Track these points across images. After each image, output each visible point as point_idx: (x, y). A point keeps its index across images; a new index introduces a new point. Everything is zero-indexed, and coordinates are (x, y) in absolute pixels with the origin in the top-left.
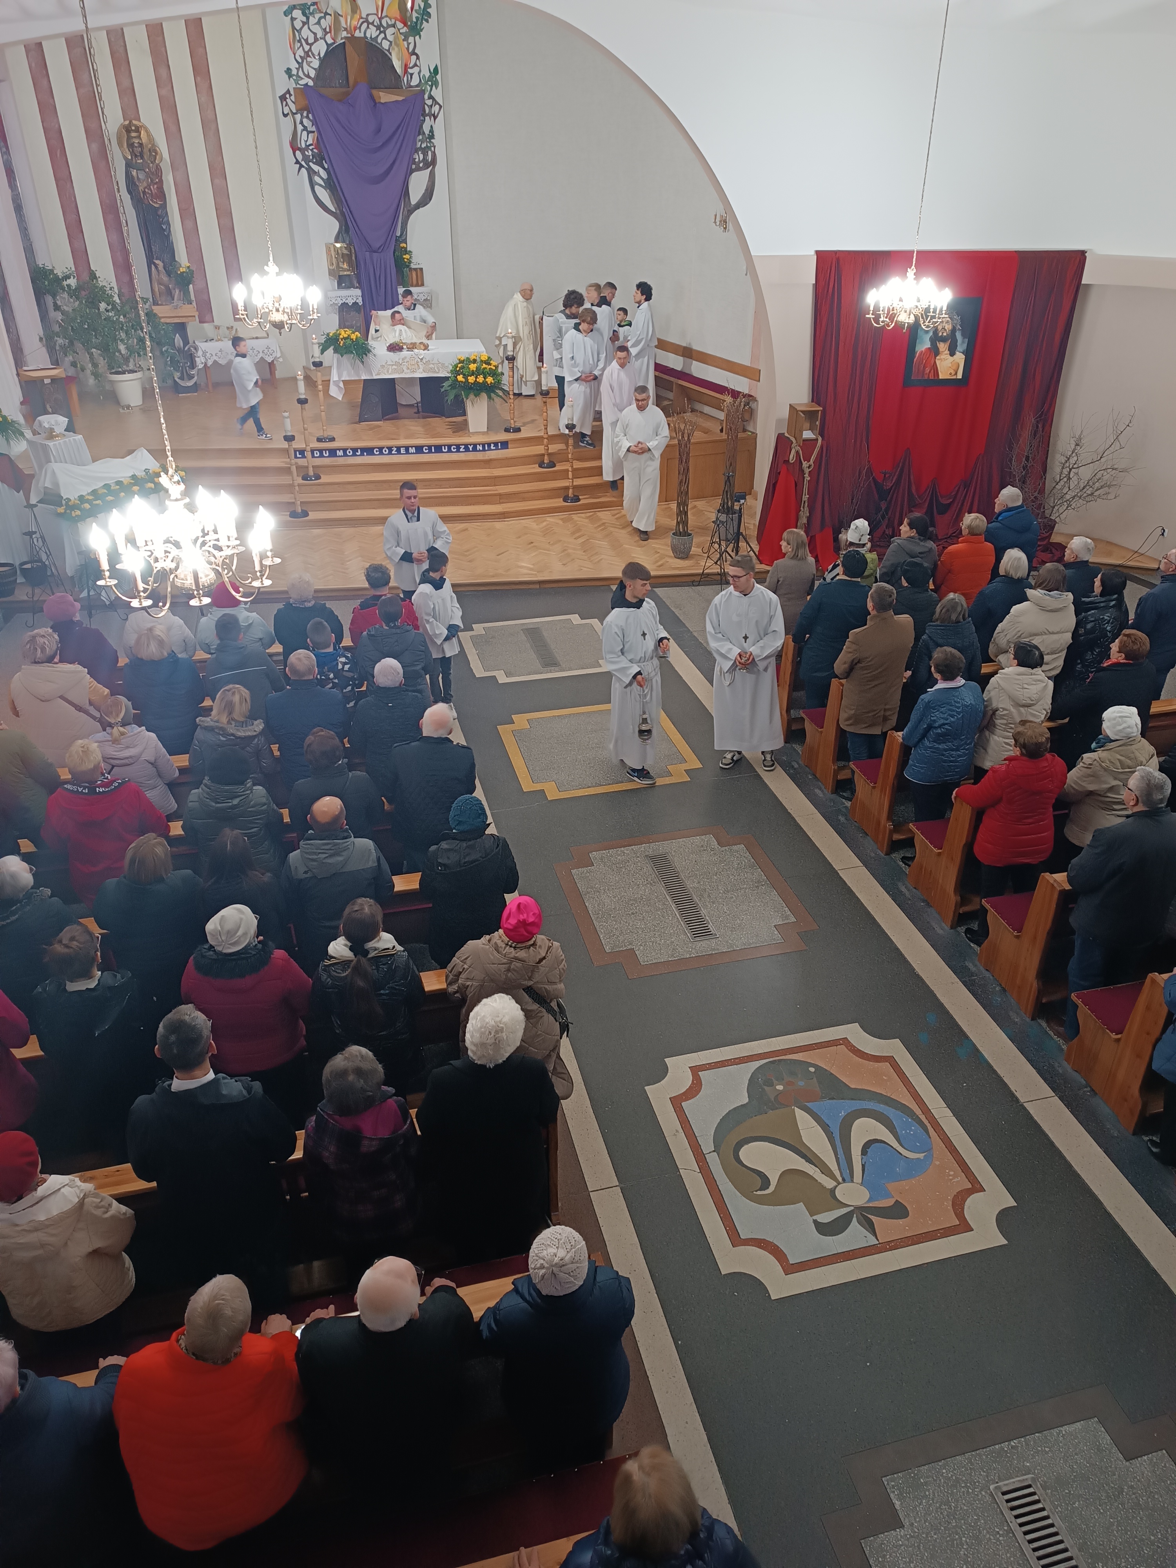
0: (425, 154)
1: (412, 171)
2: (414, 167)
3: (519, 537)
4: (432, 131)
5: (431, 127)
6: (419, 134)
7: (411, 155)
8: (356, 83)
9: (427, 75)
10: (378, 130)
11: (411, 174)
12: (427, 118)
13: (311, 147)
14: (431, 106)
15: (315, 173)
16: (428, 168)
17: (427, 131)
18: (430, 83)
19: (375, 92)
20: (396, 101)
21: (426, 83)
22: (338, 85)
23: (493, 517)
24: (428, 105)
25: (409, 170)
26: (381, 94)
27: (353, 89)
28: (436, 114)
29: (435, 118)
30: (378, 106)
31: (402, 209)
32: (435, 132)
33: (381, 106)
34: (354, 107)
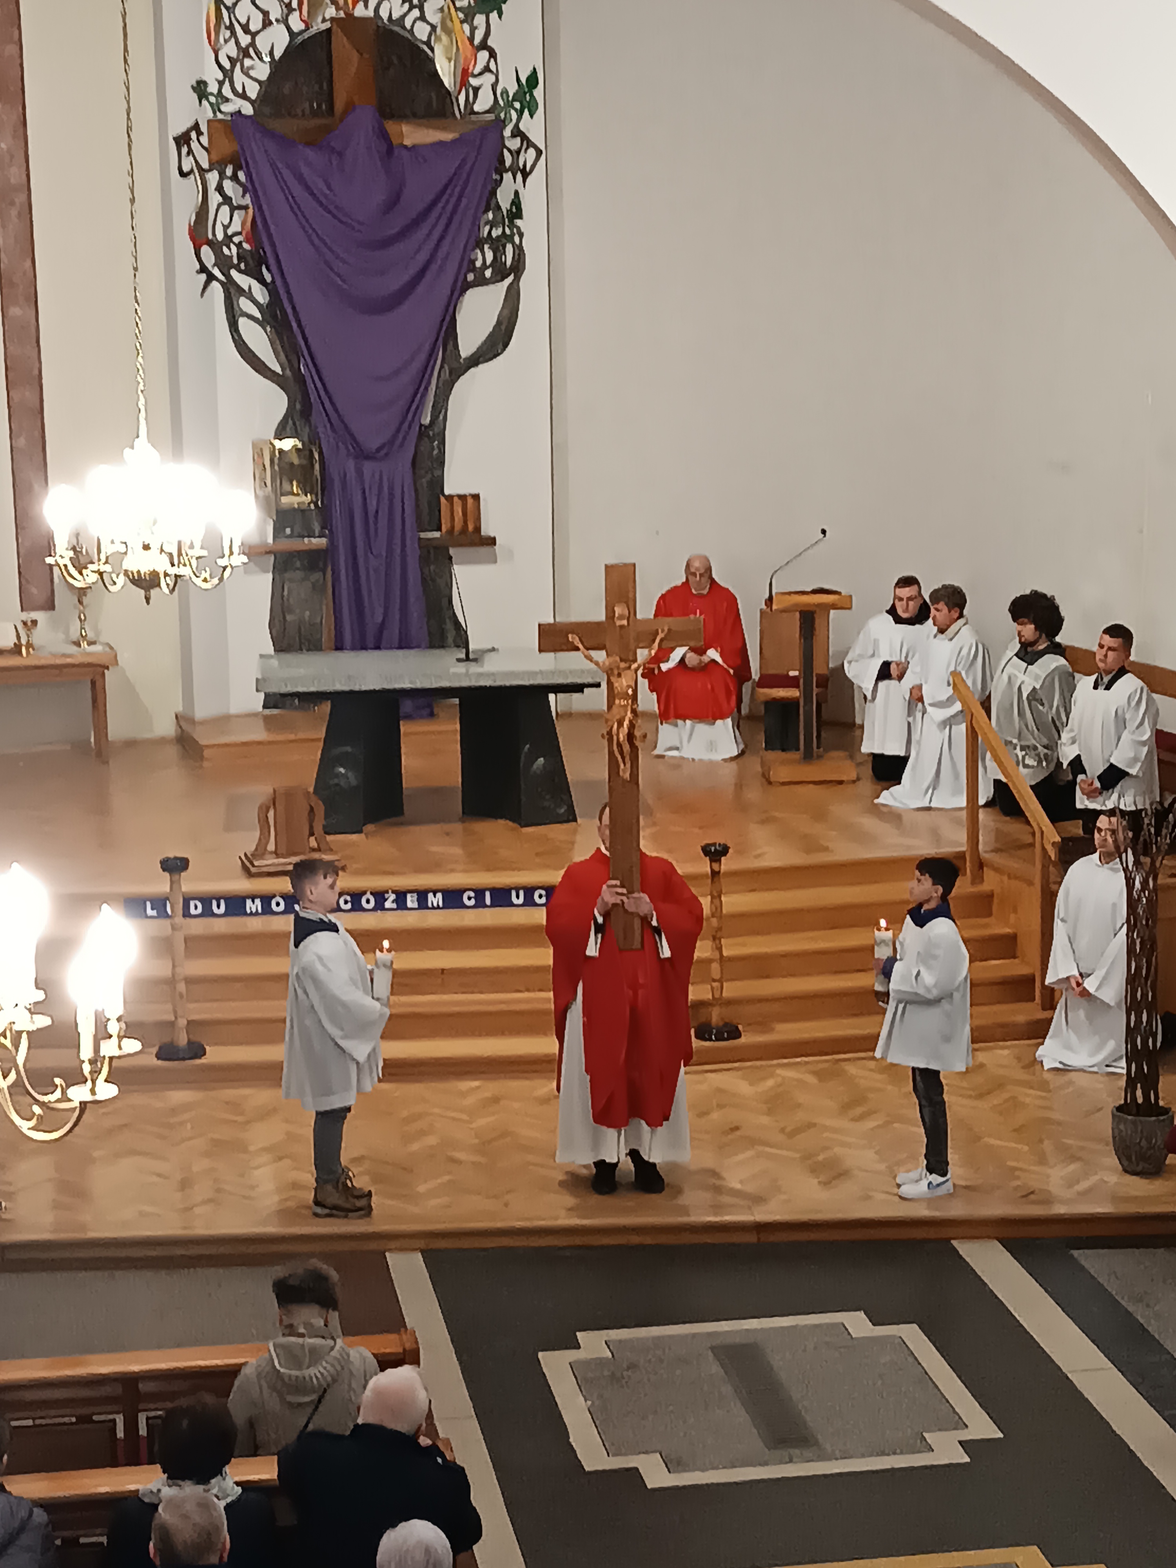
0: (499, 252)
1: (467, 286)
2: (471, 277)
3: (706, 1114)
4: (516, 202)
5: (517, 193)
6: (486, 211)
7: (467, 252)
8: (349, 109)
9: (512, 89)
10: (393, 202)
11: (463, 291)
12: (508, 176)
13: (236, 240)
14: (518, 152)
15: (242, 291)
16: (502, 280)
17: (505, 203)
18: (518, 107)
19: (391, 126)
20: (441, 143)
21: (509, 106)
22: (307, 111)
24: (509, 150)
25: (459, 284)
26: (405, 128)
27: (341, 121)
28: (528, 169)
29: (525, 175)
30: (396, 152)
31: (439, 362)
32: (523, 206)
33: (404, 153)
34: (340, 154)
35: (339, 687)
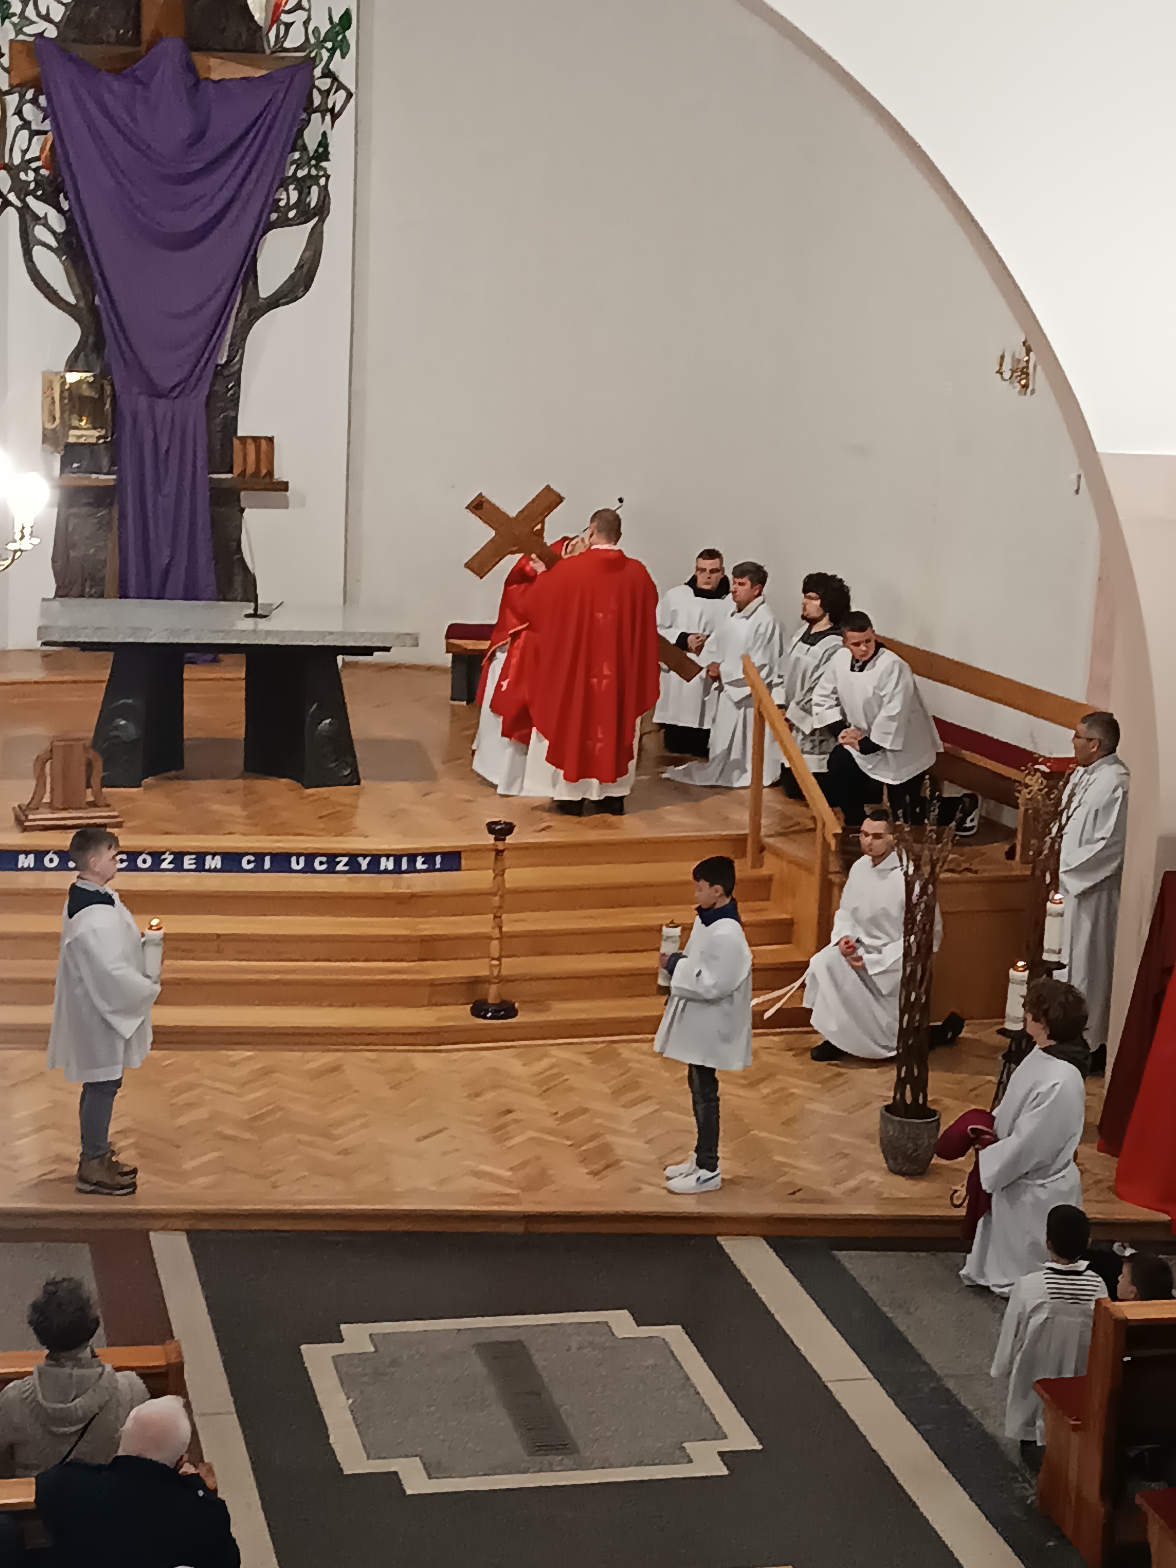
0: (304, 192)
1: (269, 227)
2: (274, 216)
3: (477, 1095)
4: (324, 143)
5: (324, 134)
6: (294, 150)
7: (271, 191)
8: (157, 38)
9: (325, 27)
10: (198, 136)
11: (266, 231)
12: (316, 117)
13: (34, 165)
14: (328, 92)
15: (37, 219)
16: (307, 222)
17: (312, 146)
18: (329, 45)
19: (198, 58)
20: (247, 79)
21: (320, 44)
22: (112, 39)
23: (411, 1039)
24: (319, 90)
25: (262, 225)
26: (214, 62)
27: (148, 49)
28: (337, 109)
29: (335, 117)
30: (203, 84)
31: (237, 305)
32: (330, 149)
33: (211, 87)
34: (146, 86)
35: (120, 639)
